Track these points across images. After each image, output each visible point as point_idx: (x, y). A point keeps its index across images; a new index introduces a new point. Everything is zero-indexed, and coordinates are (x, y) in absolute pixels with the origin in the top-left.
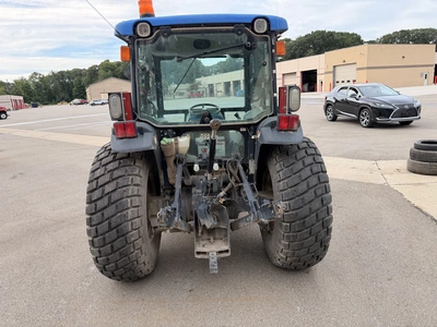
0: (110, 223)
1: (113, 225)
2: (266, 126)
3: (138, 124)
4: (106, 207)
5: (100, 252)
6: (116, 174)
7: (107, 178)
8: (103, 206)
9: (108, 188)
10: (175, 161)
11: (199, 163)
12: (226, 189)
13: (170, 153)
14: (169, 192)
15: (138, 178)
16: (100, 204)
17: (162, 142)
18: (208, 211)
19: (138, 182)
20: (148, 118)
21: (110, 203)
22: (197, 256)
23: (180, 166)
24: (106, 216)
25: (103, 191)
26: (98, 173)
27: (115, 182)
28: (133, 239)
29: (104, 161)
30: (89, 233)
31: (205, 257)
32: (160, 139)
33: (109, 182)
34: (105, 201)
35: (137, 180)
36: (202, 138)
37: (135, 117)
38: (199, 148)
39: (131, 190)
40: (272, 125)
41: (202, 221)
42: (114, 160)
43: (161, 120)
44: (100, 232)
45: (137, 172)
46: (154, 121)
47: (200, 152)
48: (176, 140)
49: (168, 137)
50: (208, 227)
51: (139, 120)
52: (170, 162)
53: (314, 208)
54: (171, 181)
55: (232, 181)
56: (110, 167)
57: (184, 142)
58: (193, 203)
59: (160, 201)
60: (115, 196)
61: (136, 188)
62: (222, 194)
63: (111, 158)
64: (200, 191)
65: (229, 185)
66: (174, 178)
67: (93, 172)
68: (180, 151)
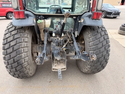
0: (14, 60)
1: (15, 60)
2: (87, 17)
3: (26, 12)
4: (11, 53)
5: (10, 71)
6: (16, 36)
7: (11, 38)
8: (10, 52)
9: (12, 44)
10: (44, 31)
11: (55, 32)
12: (66, 44)
13: (42, 27)
14: (41, 43)
15: (27, 39)
16: (9, 51)
17: (38, 22)
18: (58, 54)
19: (27, 41)
20: (31, 10)
21: (13, 51)
22: (53, 70)
23: (46, 33)
24: (12, 57)
25: (10, 45)
26: (7, 36)
27: (15, 41)
28: (25, 66)
29: (10, 30)
30: (5, 63)
31: (56, 71)
32: (37, 20)
33: (12, 40)
34: (11, 50)
35: (26, 40)
36: (56, 20)
37: (24, 9)
38: (55, 25)
39: (24, 44)
40: (89, 16)
41: (56, 58)
42: (15, 29)
43: (38, 11)
44: (9, 63)
45: (26, 36)
46: (34, 11)
47: (55, 27)
48: (44, 21)
49: (41, 19)
50: (58, 60)
51: (27, 10)
52: (42, 31)
53: (104, 54)
54: (42, 40)
55: (68, 40)
56: (13, 33)
57: (48, 22)
58: (52, 49)
59: (38, 47)
60: (15, 47)
61: (26, 43)
62: (64, 46)
63: (13, 28)
64: (54, 44)
65: (67, 42)
66: (44, 38)
67: (5, 35)
68: (46, 27)
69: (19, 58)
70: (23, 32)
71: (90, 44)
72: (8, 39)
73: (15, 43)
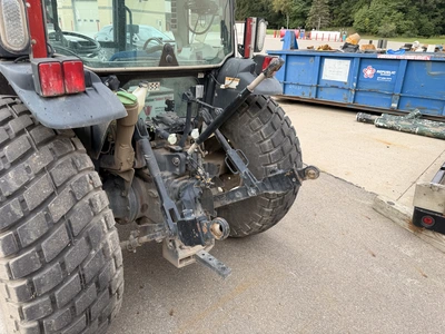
2: (246, 70)
6: (60, 174)
7: (43, 189)
9: (58, 209)
21: (72, 239)
22: (180, 266)
31: (190, 261)
34: (61, 237)
36: (149, 89)
40: (252, 70)
54: (124, 167)
56: (38, 162)
60: (79, 221)
66: (130, 161)
69: (101, 262)
70: (70, 153)
71: (264, 146)
72: (26, 195)
73: (70, 200)
